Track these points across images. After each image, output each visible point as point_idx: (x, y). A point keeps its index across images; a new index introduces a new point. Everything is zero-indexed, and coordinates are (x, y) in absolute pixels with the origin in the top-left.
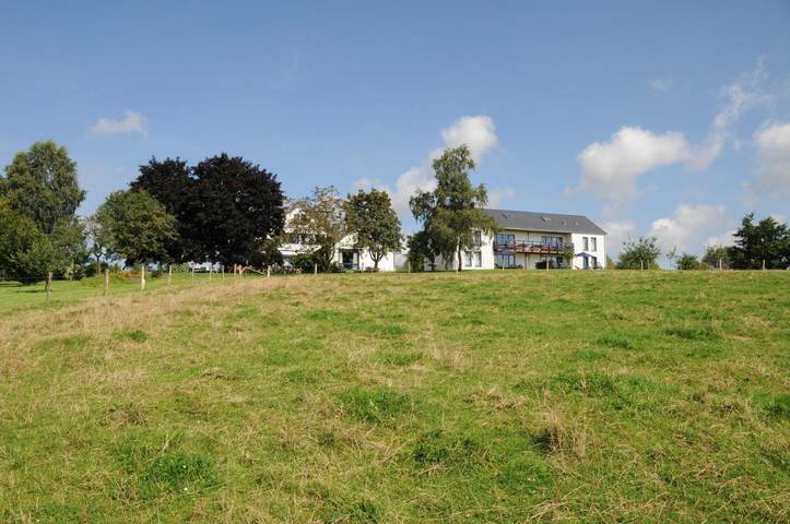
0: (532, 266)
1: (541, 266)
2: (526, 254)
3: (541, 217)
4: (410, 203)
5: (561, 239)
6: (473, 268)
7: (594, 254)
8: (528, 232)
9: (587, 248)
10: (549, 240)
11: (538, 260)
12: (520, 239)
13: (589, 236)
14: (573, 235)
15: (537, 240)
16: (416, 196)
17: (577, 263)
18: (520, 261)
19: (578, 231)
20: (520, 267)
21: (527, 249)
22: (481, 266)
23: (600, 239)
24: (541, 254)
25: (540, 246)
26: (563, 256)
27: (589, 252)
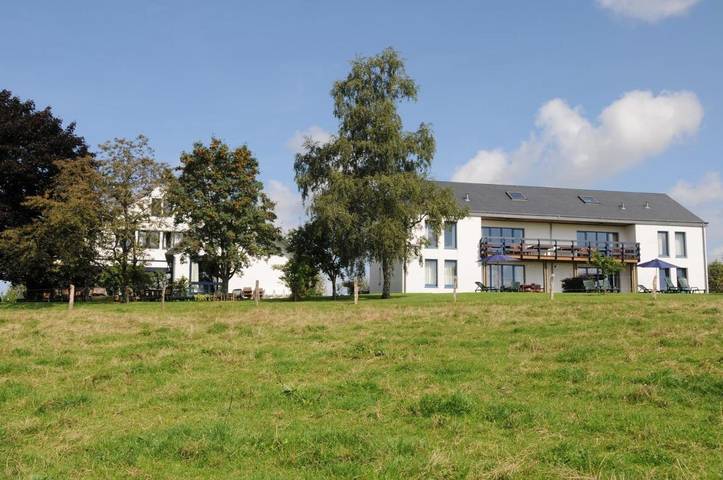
0: (556, 288)
1: (572, 286)
2: (545, 263)
3: (580, 197)
4: (297, 166)
5: (616, 235)
6: (441, 290)
7: (681, 263)
8: (551, 223)
9: (667, 253)
10: (591, 237)
11: (568, 273)
12: (533, 237)
13: (672, 230)
14: (638, 228)
15: (567, 237)
16: (304, 152)
17: (647, 278)
18: (534, 276)
19: (648, 220)
20: (535, 288)
21: (549, 254)
22: (455, 285)
23: (694, 234)
24: (575, 264)
25: (572, 249)
26: (616, 266)
27: (673, 260)
